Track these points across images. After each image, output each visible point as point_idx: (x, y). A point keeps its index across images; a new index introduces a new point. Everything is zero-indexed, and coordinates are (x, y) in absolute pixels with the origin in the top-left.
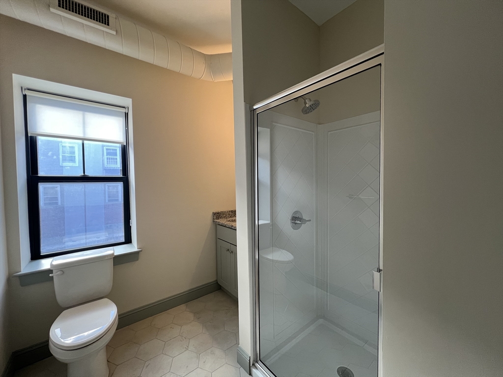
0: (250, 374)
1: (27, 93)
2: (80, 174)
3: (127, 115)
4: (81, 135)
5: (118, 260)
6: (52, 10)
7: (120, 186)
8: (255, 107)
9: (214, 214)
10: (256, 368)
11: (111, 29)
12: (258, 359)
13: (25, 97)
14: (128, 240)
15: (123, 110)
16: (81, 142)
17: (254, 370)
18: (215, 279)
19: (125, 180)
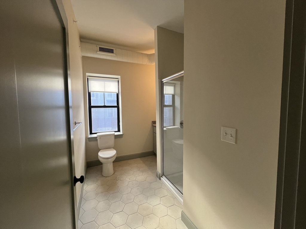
0: (160, 179)
1: (89, 77)
2: (103, 105)
3: (118, 81)
4: (104, 91)
5: (116, 137)
6: (98, 52)
7: (116, 109)
8: (163, 80)
9: (153, 122)
10: (162, 177)
11: (114, 54)
12: (163, 174)
13: (88, 79)
14: (119, 131)
15: (117, 80)
16: (103, 93)
17: (161, 178)
18: (152, 150)
19: (118, 107)
